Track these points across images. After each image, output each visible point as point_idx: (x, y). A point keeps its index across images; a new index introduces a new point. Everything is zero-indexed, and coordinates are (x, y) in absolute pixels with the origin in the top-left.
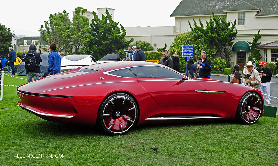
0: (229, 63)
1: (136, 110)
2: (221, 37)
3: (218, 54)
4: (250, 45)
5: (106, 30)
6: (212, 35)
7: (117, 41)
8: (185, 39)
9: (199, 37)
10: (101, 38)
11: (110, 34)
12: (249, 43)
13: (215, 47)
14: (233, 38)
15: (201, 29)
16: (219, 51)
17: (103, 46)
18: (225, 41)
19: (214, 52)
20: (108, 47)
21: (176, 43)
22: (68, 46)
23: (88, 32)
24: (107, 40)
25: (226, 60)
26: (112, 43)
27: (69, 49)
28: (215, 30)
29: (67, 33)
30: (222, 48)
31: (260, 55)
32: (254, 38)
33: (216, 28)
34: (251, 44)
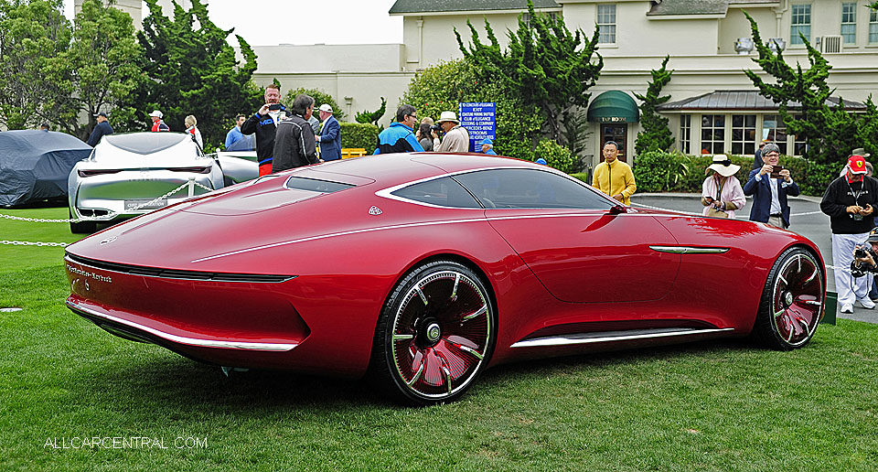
0: (579, 157)
1: (488, 317)
2: (555, 78)
3: (545, 131)
4: (639, 103)
5: (190, 55)
6: (531, 71)
7: (229, 90)
8: (445, 85)
9: (487, 78)
10: (174, 79)
11: (203, 67)
12: (637, 97)
13: (537, 110)
14: (589, 83)
15: (494, 53)
16: (550, 120)
17: (183, 106)
18: (567, 92)
19: (536, 125)
20: (199, 108)
21: (418, 97)
22: (63, 106)
23: (132, 60)
24: (195, 84)
25: (571, 148)
26: (211, 97)
27: (70, 115)
28: (537, 58)
29: (60, 62)
30: (560, 110)
31: (671, 133)
32: (652, 82)
33: (541, 51)
34: (642, 99)
